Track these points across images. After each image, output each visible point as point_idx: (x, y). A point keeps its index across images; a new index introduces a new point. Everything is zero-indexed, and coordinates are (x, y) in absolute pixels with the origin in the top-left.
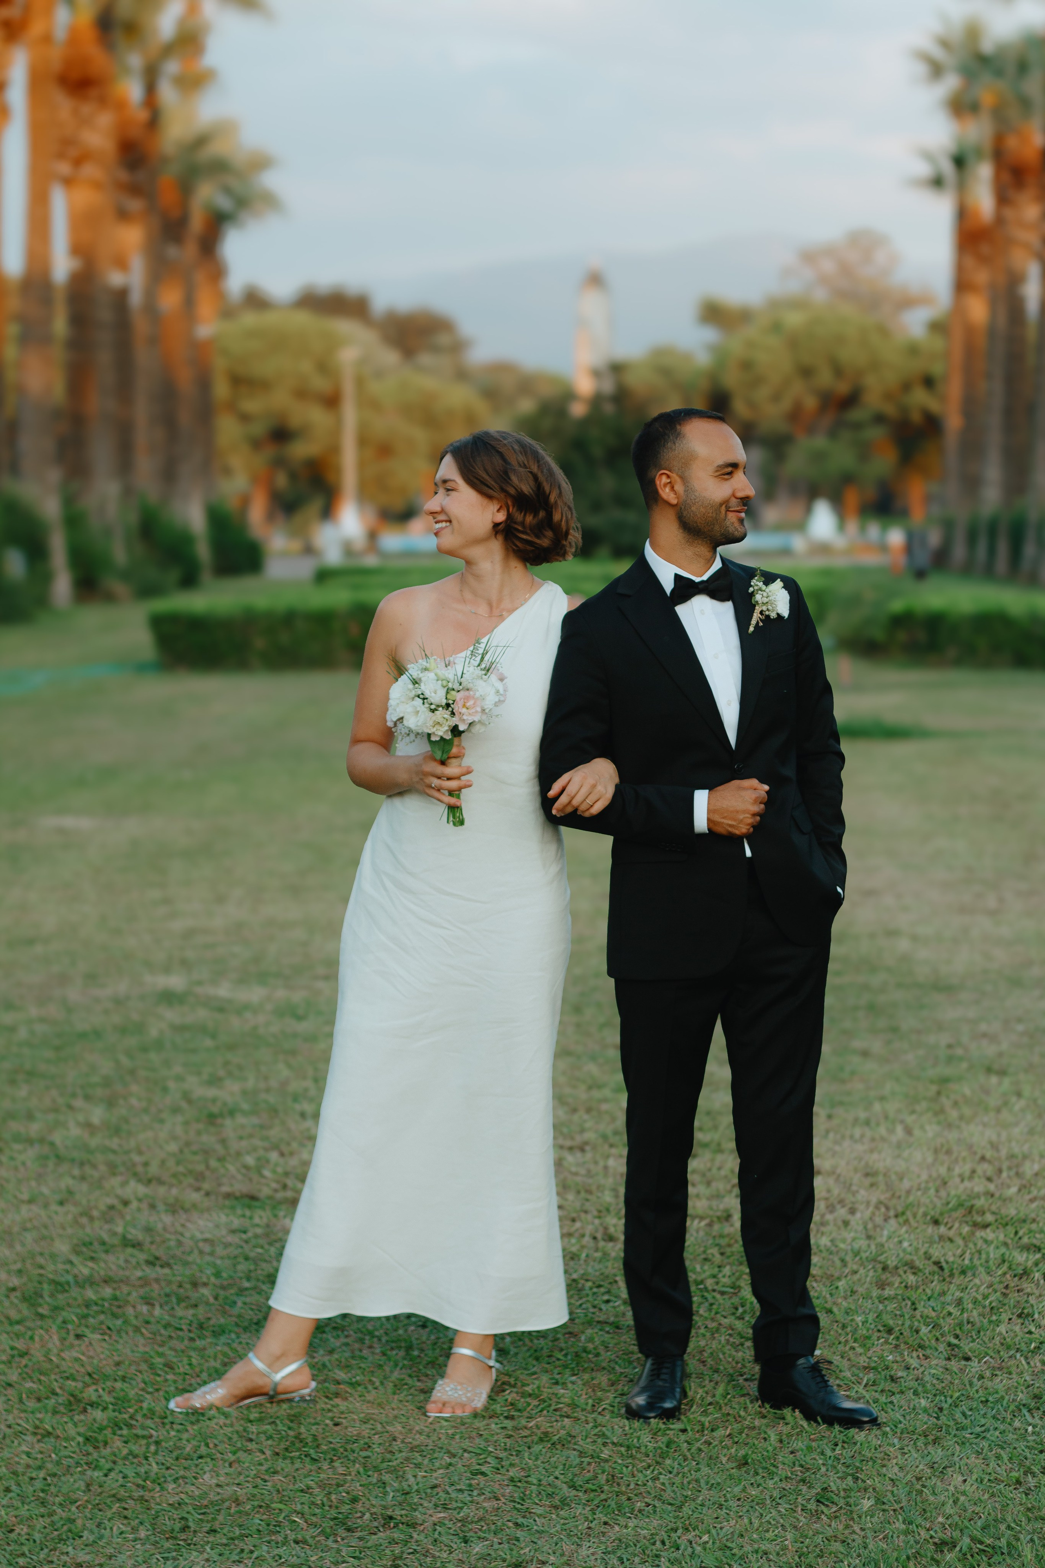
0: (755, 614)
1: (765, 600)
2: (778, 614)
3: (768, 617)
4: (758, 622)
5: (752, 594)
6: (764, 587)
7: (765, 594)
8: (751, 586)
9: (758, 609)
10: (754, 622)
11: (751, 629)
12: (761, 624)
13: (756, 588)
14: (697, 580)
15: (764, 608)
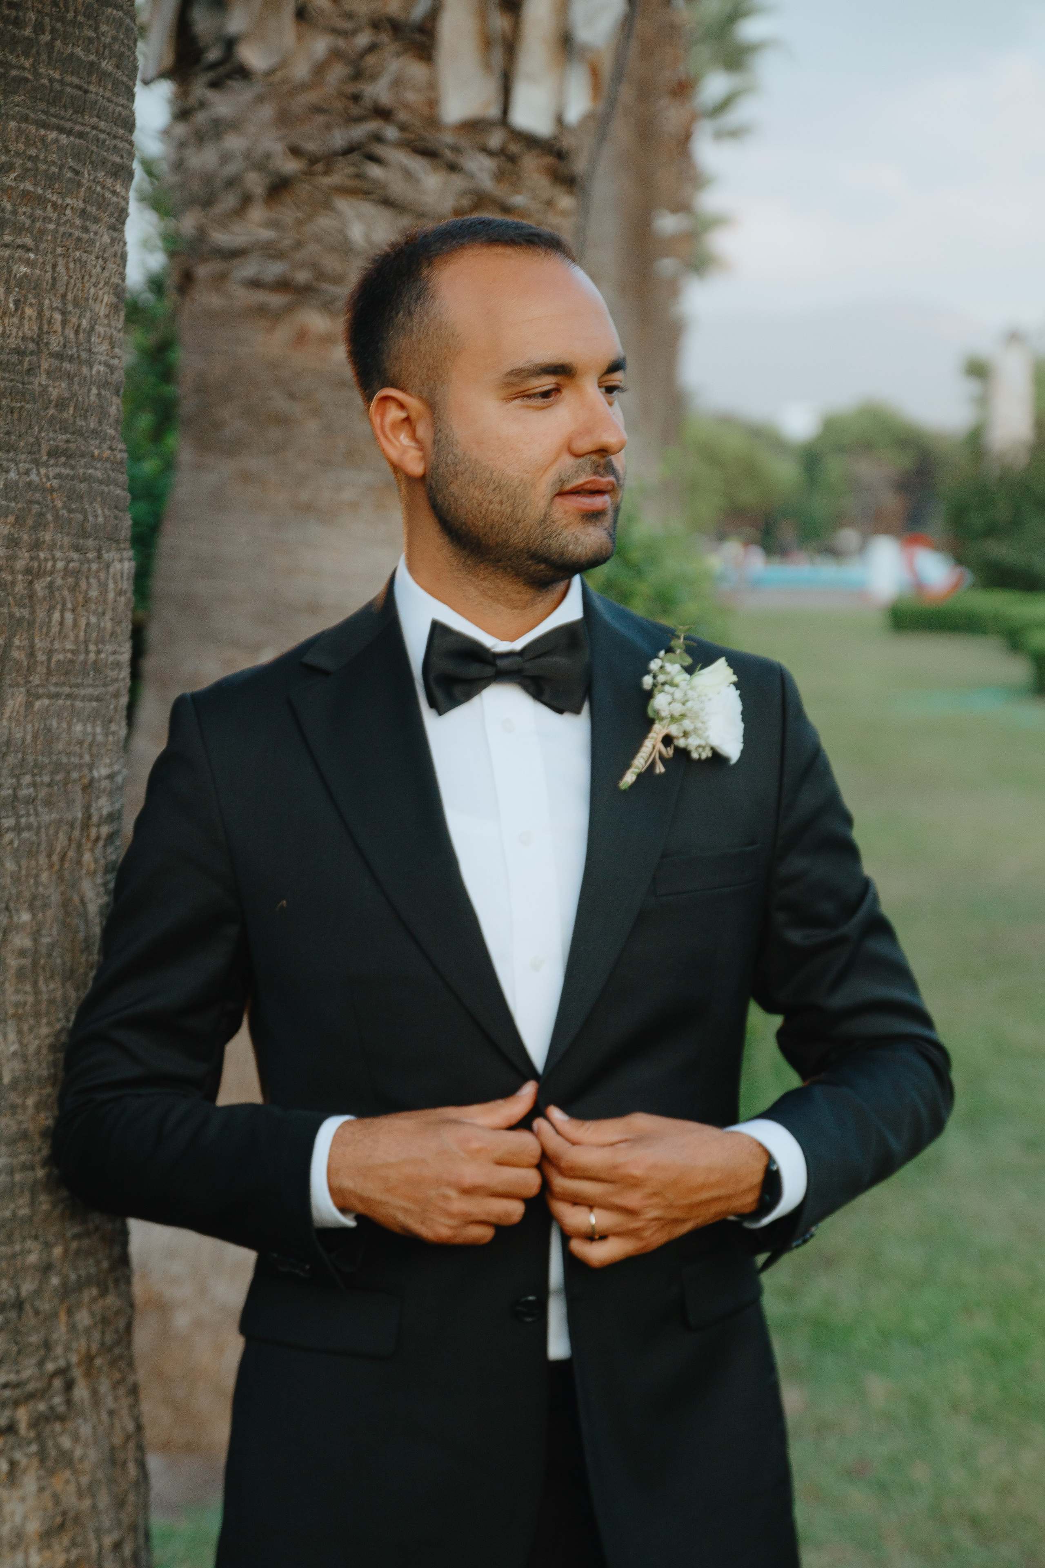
0: (648, 745)
1: (677, 709)
2: (713, 749)
3: (683, 753)
4: (653, 765)
5: (649, 695)
6: (682, 678)
7: (678, 694)
8: (647, 672)
9: (658, 731)
10: (640, 762)
11: (629, 778)
12: (660, 769)
13: (661, 678)
14: (496, 644)
15: (674, 730)
